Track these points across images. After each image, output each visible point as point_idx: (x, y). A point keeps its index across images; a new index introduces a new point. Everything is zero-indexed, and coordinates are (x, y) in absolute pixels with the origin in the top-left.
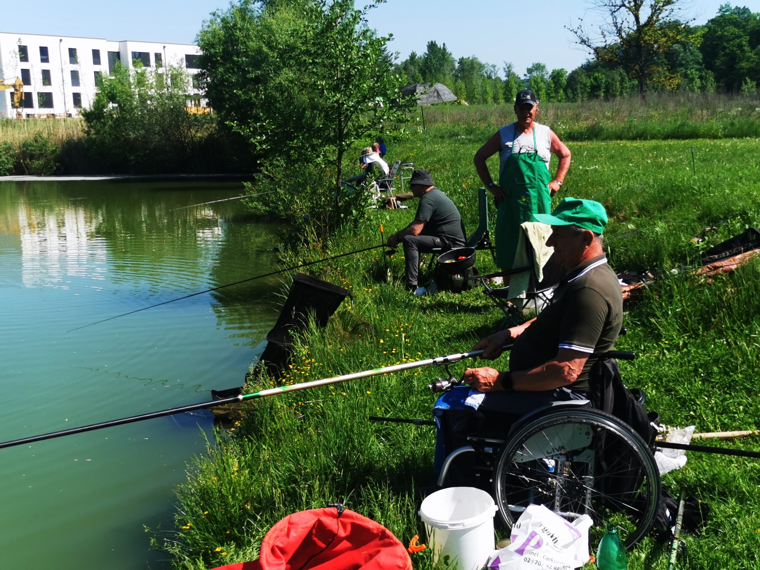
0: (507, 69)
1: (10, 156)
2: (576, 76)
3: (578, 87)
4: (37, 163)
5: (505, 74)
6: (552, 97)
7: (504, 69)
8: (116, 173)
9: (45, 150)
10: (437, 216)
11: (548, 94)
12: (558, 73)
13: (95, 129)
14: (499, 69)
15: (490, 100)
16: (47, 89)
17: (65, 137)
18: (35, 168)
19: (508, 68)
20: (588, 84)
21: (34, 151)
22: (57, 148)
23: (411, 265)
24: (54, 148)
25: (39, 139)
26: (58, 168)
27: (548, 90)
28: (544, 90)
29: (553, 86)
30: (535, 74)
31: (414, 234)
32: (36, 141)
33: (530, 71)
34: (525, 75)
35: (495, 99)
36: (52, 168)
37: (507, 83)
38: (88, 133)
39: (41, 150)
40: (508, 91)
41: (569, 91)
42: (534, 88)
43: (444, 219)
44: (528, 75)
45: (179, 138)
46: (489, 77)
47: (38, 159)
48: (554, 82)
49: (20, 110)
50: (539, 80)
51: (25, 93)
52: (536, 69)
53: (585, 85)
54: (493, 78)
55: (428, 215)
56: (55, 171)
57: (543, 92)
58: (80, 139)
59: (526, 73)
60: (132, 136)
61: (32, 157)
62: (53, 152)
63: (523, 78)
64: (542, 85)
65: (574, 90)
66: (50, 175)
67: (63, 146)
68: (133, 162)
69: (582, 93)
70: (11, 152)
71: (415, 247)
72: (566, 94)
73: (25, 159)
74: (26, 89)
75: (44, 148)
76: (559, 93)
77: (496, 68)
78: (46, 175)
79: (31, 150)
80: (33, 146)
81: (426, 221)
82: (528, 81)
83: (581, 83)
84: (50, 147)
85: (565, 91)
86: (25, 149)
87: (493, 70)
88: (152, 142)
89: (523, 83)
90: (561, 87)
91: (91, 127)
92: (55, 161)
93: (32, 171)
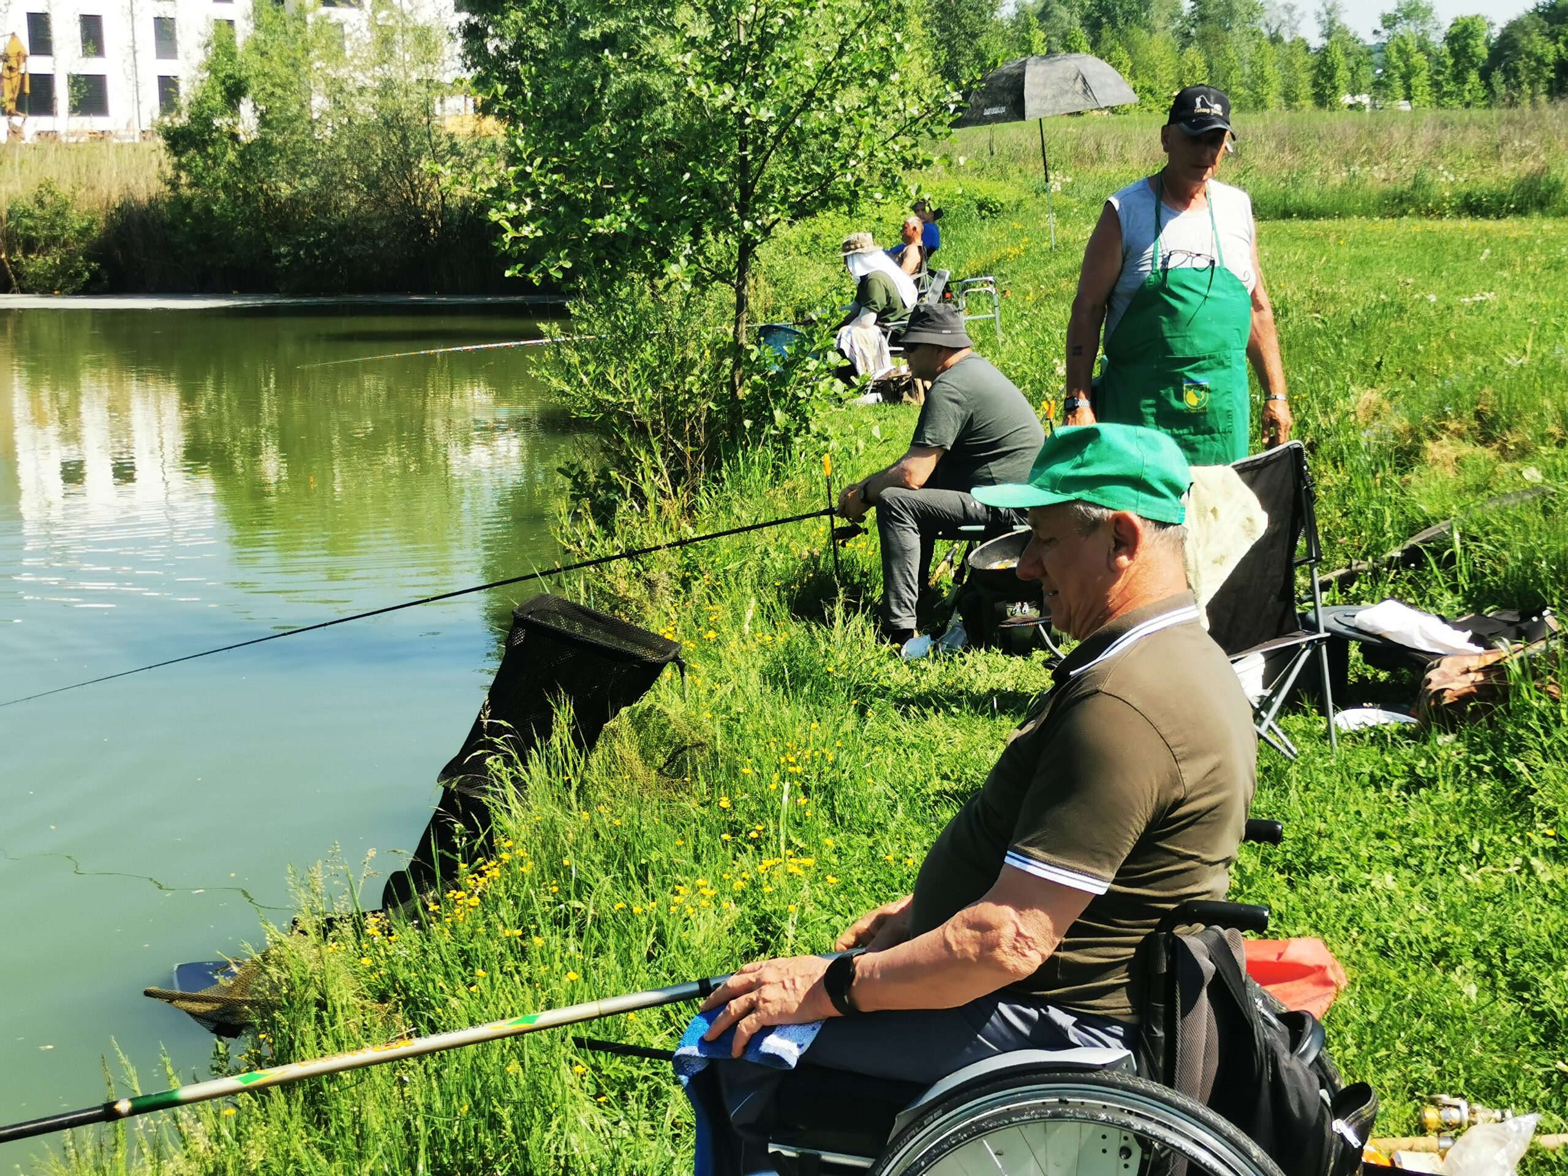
0: (1324, 17)
2: (1517, 35)
3: (1520, 65)
4: (38, 263)
5: (1319, 29)
6: (1449, 94)
7: (1319, 15)
8: (244, 290)
9: (63, 228)
10: (976, 433)
11: (1436, 85)
12: (1465, 28)
13: (190, 172)
14: (1303, 15)
15: (1273, 99)
16: (92, 66)
17: (115, 197)
18: (36, 274)
19: (1328, 13)
20: (1550, 58)
21: (34, 229)
22: (92, 222)
23: (896, 572)
24: (85, 224)
25: (47, 199)
26: (95, 276)
27: (1438, 73)
28: (1424, 74)
29: (1450, 62)
30: (1400, 29)
31: (906, 486)
32: (41, 204)
33: (1389, 21)
34: (1375, 32)
35: (1289, 97)
36: (79, 274)
37: (1324, 52)
38: (174, 184)
39: (52, 227)
40: (1324, 75)
41: (1498, 77)
42: (1396, 68)
43: (995, 445)
44: (1385, 33)
45: (408, 199)
46: (1275, 40)
47: (45, 250)
48: (1454, 53)
49: (17, 120)
50: (1412, 47)
51: (33, 76)
52: (1407, 16)
53: (1540, 61)
54: (1287, 39)
55: (947, 433)
56: (87, 283)
57: (1420, 81)
58: (153, 202)
59: (1378, 26)
60: (286, 191)
61: (29, 246)
62: (84, 232)
63: (1371, 41)
64: (1419, 59)
65: (1511, 73)
66: (76, 293)
67: (109, 218)
68: (285, 262)
69: (1532, 83)
71: (911, 522)
72: (1488, 86)
73: (11, 251)
74: (37, 65)
75: (59, 221)
76: (1464, 81)
77: (1296, 14)
78: (64, 292)
79: (27, 228)
80: (31, 216)
81: (941, 447)
82: (1382, 48)
83: (1529, 54)
84: (76, 219)
85: (1485, 75)
86: (12, 223)
87: (1286, 17)
88: (337, 208)
89: (1370, 53)
90: (1474, 66)
91: (179, 167)
92: (88, 257)
93: (29, 283)
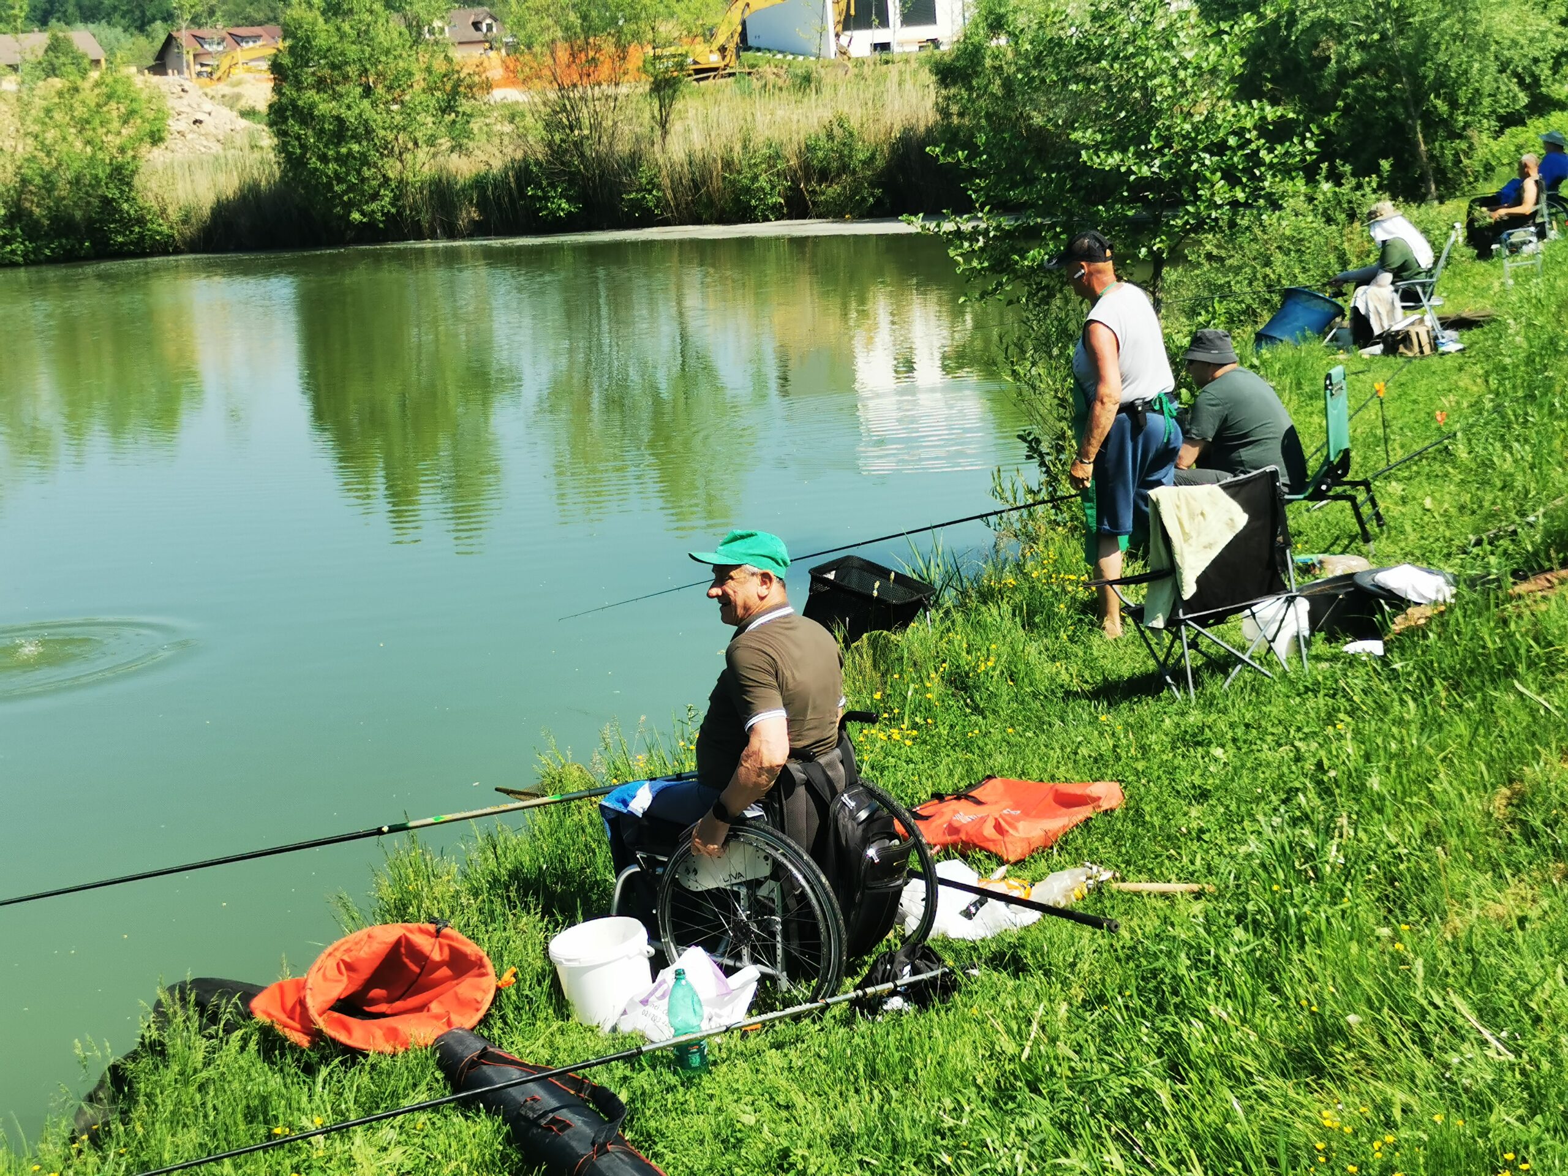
1: (778, 175)
4: (832, 191)
9: (851, 158)
10: (1230, 427)
13: (957, 103)
18: (829, 201)
21: (827, 160)
22: (876, 152)
24: (870, 154)
25: (836, 131)
26: (878, 201)
32: (830, 137)
36: (865, 200)
38: (945, 114)
39: (841, 158)
43: (1245, 436)
47: (836, 179)
49: (844, 41)
56: (870, 208)
61: (824, 175)
62: (868, 162)
66: (862, 217)
67: (893, 148)
70: (781, 166)
73: (808, 181)
75: (848, 152)
78: (853, 216)
79: (822, 160)
80: (824, 148)
81: (1203, 439)
84: (861, 150)
86: (809, 156)
92: (872, 185)
93: (822, 209)
